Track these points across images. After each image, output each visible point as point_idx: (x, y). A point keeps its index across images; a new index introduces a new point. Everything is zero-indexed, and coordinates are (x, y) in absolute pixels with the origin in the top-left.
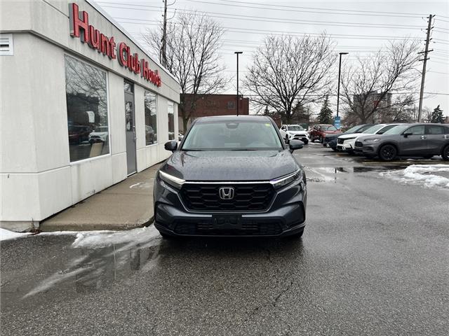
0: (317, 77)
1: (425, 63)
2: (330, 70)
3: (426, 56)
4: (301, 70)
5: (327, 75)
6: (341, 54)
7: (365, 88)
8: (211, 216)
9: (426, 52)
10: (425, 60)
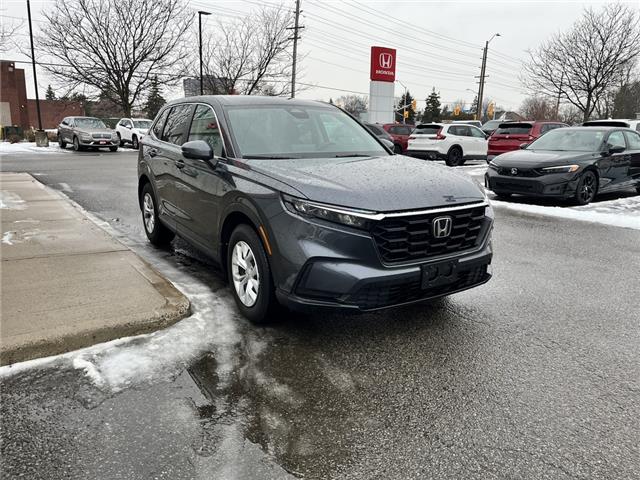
0: (165, 45)
1: (295, 42)
2: (185, 36)
3: (296, 34)
4: (139, 30)
5: (181, 43)
6: (200, 13)
7: (231, 69)
8: (418, 269)
9: (296, 28)
10: (296, 38)
